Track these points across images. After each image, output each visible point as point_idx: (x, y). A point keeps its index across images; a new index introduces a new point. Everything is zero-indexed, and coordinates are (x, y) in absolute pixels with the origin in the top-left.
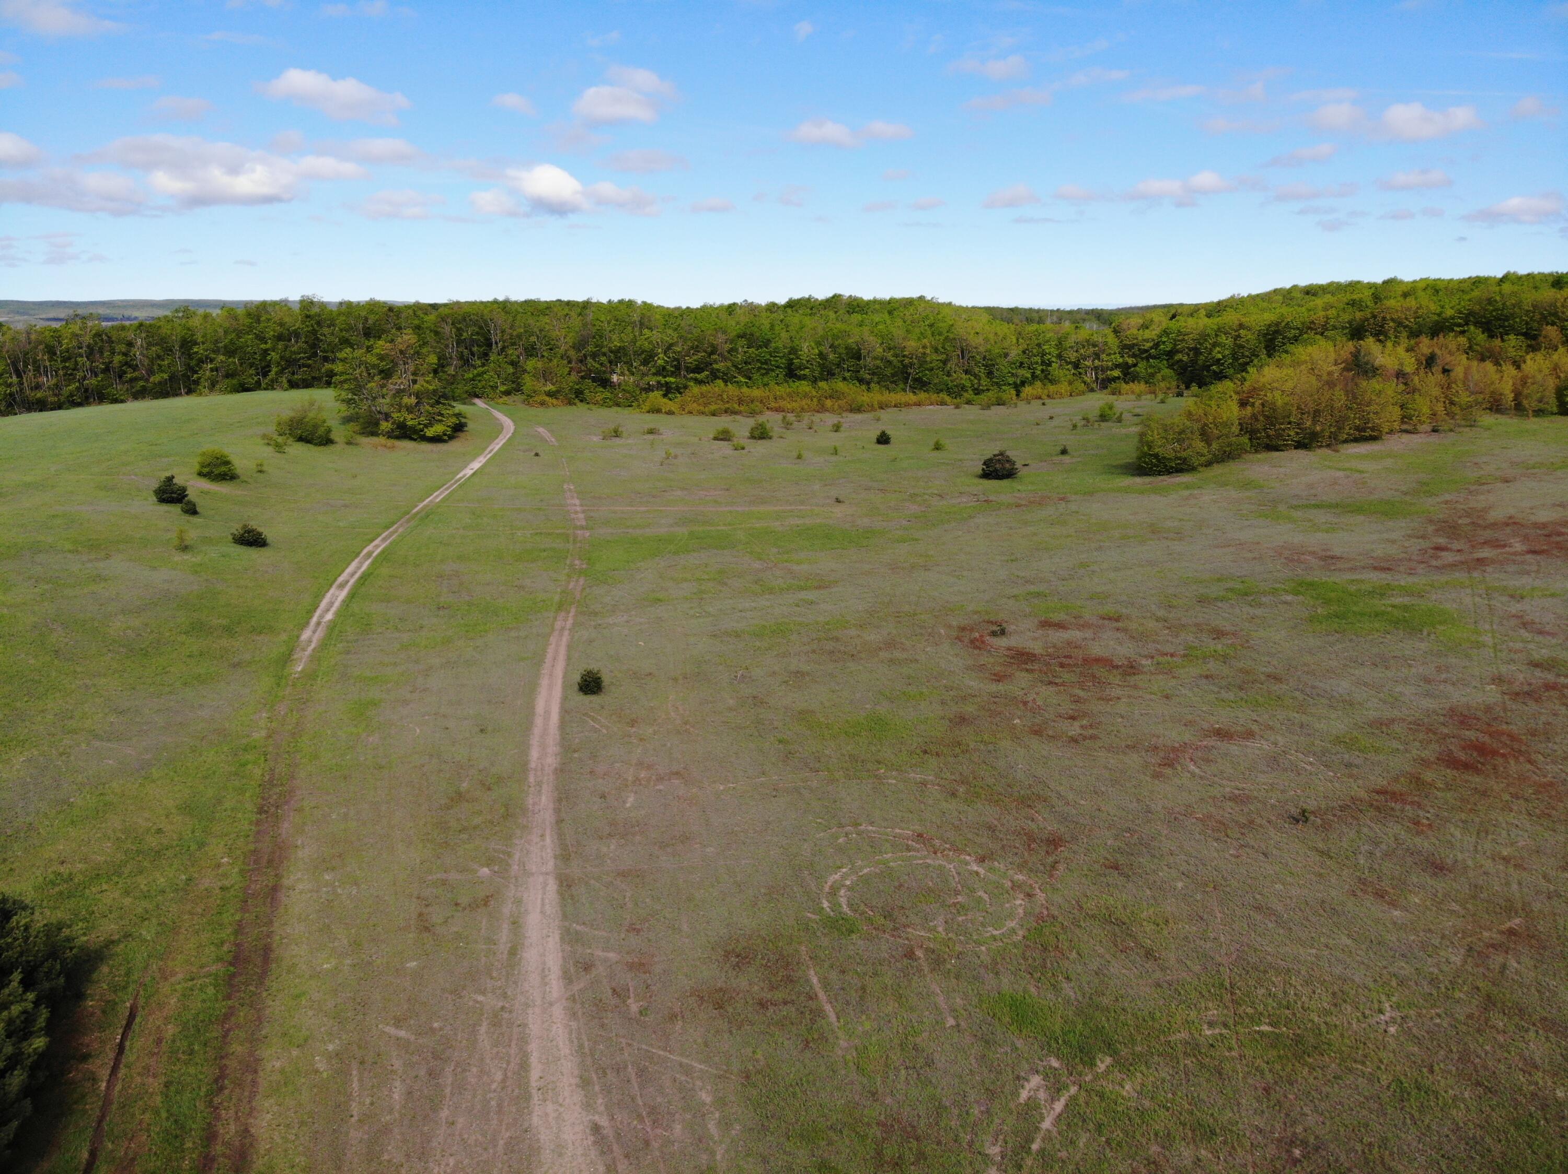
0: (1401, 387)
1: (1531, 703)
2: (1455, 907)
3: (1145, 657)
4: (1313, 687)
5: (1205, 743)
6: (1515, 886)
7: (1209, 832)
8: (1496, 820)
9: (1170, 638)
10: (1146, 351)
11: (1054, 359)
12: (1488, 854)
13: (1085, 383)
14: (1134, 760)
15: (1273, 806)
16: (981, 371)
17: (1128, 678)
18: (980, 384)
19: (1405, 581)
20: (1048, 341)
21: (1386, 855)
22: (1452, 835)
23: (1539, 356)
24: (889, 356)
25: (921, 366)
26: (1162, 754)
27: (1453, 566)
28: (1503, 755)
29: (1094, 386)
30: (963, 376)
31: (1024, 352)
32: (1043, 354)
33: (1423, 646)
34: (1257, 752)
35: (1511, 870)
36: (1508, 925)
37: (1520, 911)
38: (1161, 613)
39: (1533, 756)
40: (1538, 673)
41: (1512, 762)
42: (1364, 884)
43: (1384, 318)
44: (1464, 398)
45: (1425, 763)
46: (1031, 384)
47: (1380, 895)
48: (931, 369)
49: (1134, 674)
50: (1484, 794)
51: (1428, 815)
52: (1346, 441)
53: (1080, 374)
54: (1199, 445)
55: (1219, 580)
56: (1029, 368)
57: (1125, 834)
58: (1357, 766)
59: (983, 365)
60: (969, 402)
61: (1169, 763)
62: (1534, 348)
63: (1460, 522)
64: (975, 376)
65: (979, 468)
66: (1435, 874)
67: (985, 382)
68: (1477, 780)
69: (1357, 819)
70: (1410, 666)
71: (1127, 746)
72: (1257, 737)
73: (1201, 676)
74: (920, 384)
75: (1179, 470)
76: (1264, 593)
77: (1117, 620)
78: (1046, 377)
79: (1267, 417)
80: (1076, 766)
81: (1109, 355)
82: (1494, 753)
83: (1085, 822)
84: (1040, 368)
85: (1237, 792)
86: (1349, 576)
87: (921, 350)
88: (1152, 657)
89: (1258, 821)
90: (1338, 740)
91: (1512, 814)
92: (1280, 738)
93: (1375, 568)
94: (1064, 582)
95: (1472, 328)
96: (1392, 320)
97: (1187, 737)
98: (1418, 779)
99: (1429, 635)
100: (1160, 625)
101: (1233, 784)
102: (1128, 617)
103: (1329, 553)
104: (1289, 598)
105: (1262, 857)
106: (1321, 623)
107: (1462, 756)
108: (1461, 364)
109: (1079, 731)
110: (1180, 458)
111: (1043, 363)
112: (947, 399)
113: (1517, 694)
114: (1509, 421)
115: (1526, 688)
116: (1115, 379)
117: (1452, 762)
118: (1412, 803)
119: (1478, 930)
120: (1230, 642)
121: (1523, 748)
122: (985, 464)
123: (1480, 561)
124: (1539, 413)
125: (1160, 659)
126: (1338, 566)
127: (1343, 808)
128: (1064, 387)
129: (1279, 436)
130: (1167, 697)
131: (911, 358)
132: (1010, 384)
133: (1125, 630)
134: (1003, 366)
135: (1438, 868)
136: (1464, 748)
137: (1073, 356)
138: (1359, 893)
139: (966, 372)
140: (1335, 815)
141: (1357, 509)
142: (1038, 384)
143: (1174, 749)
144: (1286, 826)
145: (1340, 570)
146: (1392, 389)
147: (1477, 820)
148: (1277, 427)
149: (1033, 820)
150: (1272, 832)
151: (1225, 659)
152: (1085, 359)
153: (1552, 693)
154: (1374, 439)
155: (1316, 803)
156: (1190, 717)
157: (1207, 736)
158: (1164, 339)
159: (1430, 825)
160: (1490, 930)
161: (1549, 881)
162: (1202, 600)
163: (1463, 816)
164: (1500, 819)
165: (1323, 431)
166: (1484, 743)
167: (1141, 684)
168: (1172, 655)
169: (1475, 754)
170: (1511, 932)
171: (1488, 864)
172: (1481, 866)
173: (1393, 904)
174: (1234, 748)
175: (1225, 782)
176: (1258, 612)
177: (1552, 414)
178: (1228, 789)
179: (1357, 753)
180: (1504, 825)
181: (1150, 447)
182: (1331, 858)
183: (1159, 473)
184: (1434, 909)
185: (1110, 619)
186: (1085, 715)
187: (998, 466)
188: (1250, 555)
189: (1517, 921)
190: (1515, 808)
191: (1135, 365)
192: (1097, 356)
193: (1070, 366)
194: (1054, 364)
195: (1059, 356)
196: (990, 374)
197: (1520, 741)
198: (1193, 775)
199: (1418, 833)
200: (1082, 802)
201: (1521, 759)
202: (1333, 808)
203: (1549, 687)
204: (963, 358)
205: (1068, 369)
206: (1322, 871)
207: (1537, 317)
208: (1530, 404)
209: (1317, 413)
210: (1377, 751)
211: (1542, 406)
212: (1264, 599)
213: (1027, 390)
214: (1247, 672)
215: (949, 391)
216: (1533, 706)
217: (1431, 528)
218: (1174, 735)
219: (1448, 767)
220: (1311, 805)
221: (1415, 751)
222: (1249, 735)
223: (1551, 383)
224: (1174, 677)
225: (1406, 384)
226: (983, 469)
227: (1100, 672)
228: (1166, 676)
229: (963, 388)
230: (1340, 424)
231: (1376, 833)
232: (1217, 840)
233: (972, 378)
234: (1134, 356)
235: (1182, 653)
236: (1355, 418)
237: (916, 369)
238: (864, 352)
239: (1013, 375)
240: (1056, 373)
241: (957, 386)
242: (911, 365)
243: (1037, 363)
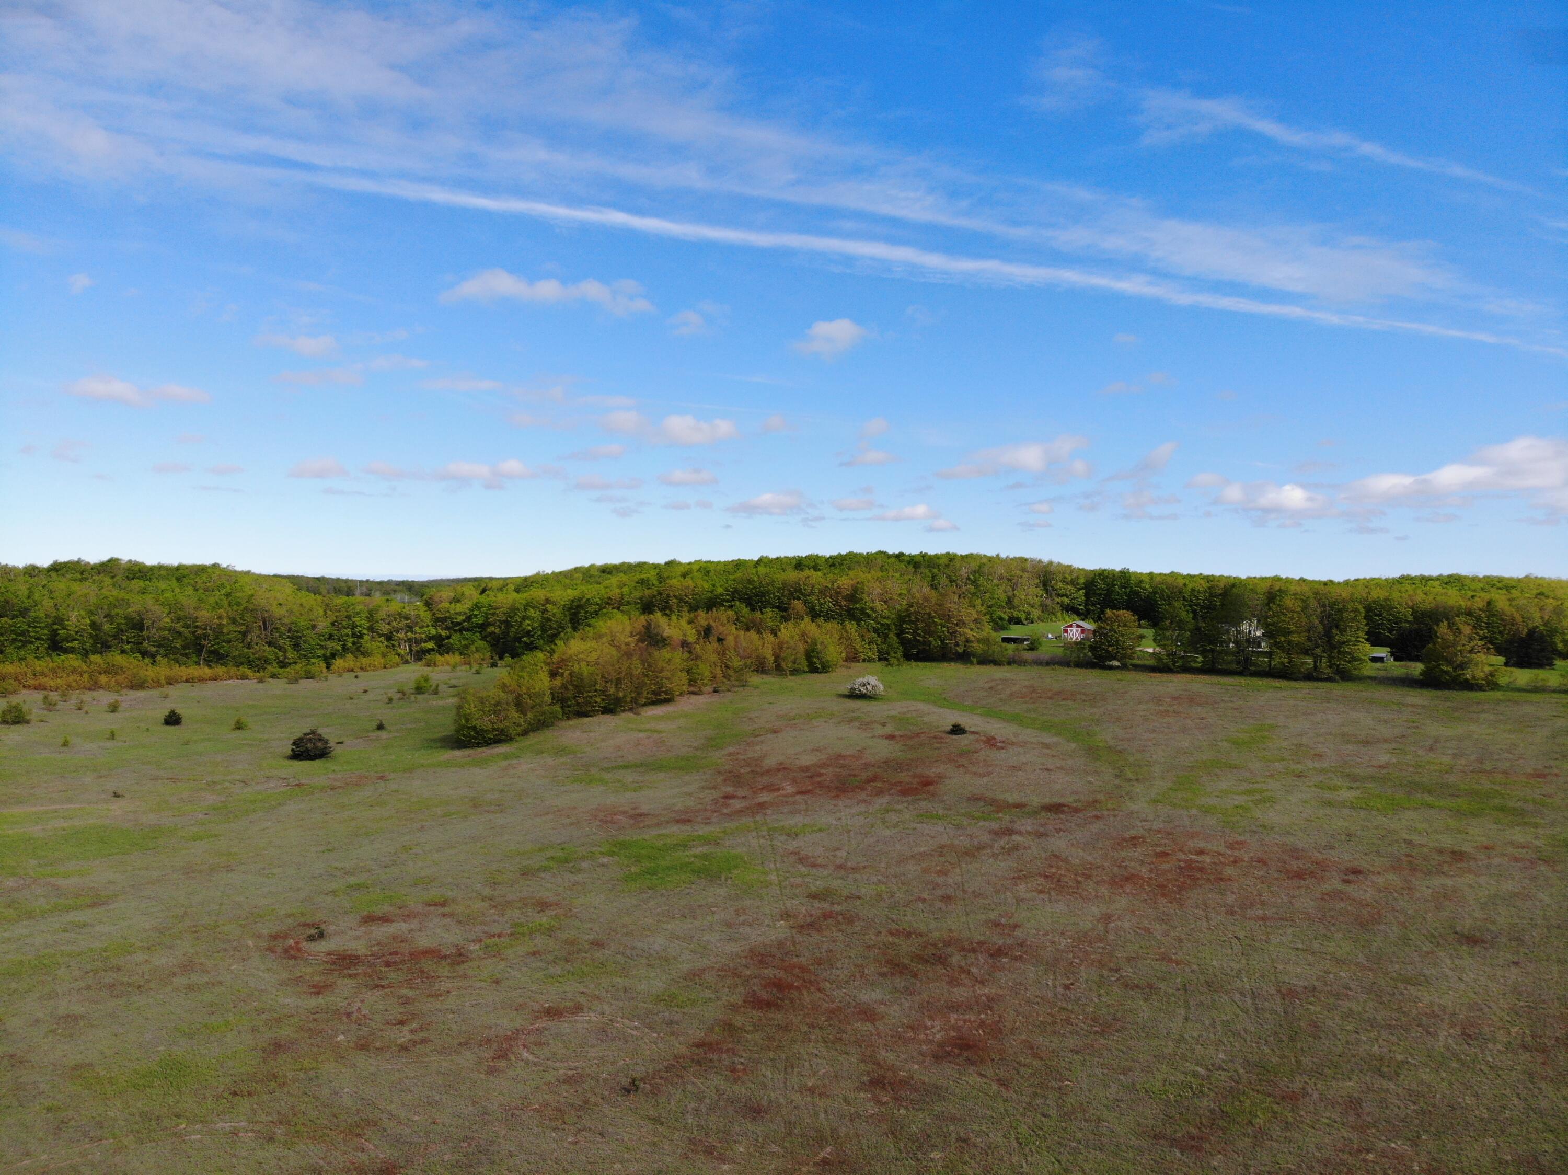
0: (686, 655)
1: (814, 934)
2: (774, 1148)
3: (473, 941)
4: (633, 948)
5: (536, 1026)
6: (822, 1115)
7: (547, 1122)
8: (799, 1053)
9: (496, 917)
10: (459, 624)
11: (365, 631)
12: (796, 1088)
13: (399, 655)
14: (467, 1058)
15: (605, 1080)
16: (287, 644)
17: (457, 967)
18: (286, 657)
19: (703, 830)
20: (358, 613)
21: (712, 1109)
22: (764, 1076)
23: (790, 625)
24: (179, 626)
25: (217, 637)
26: (495, 1046)
27: (740, 812)
28: (798, 988)
29: (409, 657)
30: (266, 647)
31: (333, 624)
32: (354, 626)
33: (722, 891)
34: (586, 1025)
35: (817, 1100)
36: (821, 1155)
37: (830, 1139)
38: (487, 891)
39: (822, 985)
40: (816, 904)
41: (805, 993)
42: (695, 1144)
43: (668, 596)
44: (736, 662)
45: (733, 1007)
46: (342, 656)
47: (709, 1151)
48: (229, 642)
49: (463, 962)
50: (785, 1028)
51: (742, 1060)
52: (645, 705)
53: (393, 646)
54: (514, 714)
55: (540, 850)
56: (339, 640)
57: (462, 1144)
58: (677, 1023)
59: (289, 637)
60: (273, 676)
61: (502, 1055)
62: (786, 619)
63: (742, 771)
64: (280, 648)
65: (288, 749)
66: (754, 1119)
67: (291, 654)
68: (779, 1017)
69: (682, 1078)
70: (713, 913)
71: (460, 1044)
72: (585, 1010)
73: (528, 954)
74: (217, 657)
75: (497, 741)
76: (583, 858)
77: (443, 905)
78: (358, 650)
79: (576, 687)
80: (407, 1078)
81: (422, 627)
82: (790, 987)
83: (420, 1140)
84: (351, 640)
85: (570, 1073)
86: (655, 832)
87: (216, 621)
88: (481, 941)
89: (593, 1099)
90: (658, 999)
91: (812, 1044)
92: (606, 1007)
93: (678, 821)
94: (387, 870)
95: (738, 603)
96: (675, 596)
97: (519, 1022)
98: (730, 1025)
99: (726, 880)
100: (486, 904)
101: (566, 1064)
102: (454, 900)
103: (637, 811)
104: (605, 860)
105: (599, 1139)
106: (636, 881)
107: (764, 995)
108: (732, 633)
109: (408, 1036)
110: (497, 730)
111: (354, 635)
112: (249, 672)
113: (802, 927)
114: (773, 680)
115: (809, 920)
116: (429, 651)
117: (757, 1003)
118: (728, 1050)
119: (797, 1167)
120: (554, 913)
121: (813, 978)
122: (294, 744)
123: (762, 805)
124: (795, 672)
125: (488, 941)
126: (646, 823)
127: (668, 1069)
128: (377, 660)
129: (587, 703)
130: (497, 982)
131: (205, 629)
132: (319, 657)
133: (451, 915)
134: (311, 637)
135: (755, 1111)
136: (765, 987)
137: (384, 628)
138: (691, 1155)
139: (270, 644)
140: (661, 1078)
141: (660, 768)
142: (349, 656)
143: (507, 1038)
144: (619, 1099)
145: (648, 826)
146: (679, 657)
147: (783, 1056)
148: (585, 695)
149: (363, 1150)
150: (606, 1109)
151: (550, 932)
152: (397, 632)
153: (830, 921)
154: (667, 701)
155: (643, 1069)
156: (520, 1001)
157: (537, 1018)
158: (476, 613)
159: (744, 1070)
160: (808, 1164)
161: (848, 1103)
162: (526, 873)
163: (771, 1054)
164: (802, 1051)
165: (625, 696)
166: (780, 980)
167: (470, 972)
168: (499, 936)
169: (775, 991)
170: (825, 1162)
171: (797, 1097)
172: (792, 1101)
173: (722, 1159)
174: (564, 1026)
175: (557, 1065)
176: (579, 878)
177: (804, 672)
178: (561, 1072)
179: (676, 1009)
180: (806, 1057)
181: (467, 720)
182: (662, 1124)
183: (478, 745)
184: (757, 1154)
185: (435, 905)
186: (414, 1016)
187: (309, 746)
188: (567, 821)
189: (829, 1149)
190: (813, 1037)
191: (448, 637)
192: (410, 628)
193: (382, 639)
194: (366, 637)
195: (371, 629)
196: (296, 646)
197: (809, 971)
198: (527, 1062)
199: (735, 1081)
200: (416, 1118)
201: (812, 989)
202: (660, 1070)
203: (826, 916)
204: (265, 629)
205: (381, 642)
206: (656, 1139)
207: (786, 592)
208: (787, 665)
209: (618, 681)
210: (693, 1003)
211: (796, 666)
212: (583, 864)
213: (338, 663)
214: (572, 943)
215: (251, 664)
216: (816, 936)
217: (720, 779)
218: (506, 1022)
219: (754, 1008)
220: (640, 1071)
221: (725, 998)
222: (578, 1009)
223: (801, 648)
224: (502, 960)
225: (690, 652)
226: (293, 750)
227: (427, 965)
228: (495, 960)
229: (267, 661)
230: (638, 689)
231: (700, 1088)
232: (555, 1129)
233: (277, 650)
234: (447, 628)
235: (509, 932)
236: (651, 684)
237: (210, 641)
238: (147, 623)
239: (322, 647)
240: (368, 645)
241: (259, 659)
242: (205, 636)
243: (347, 635)
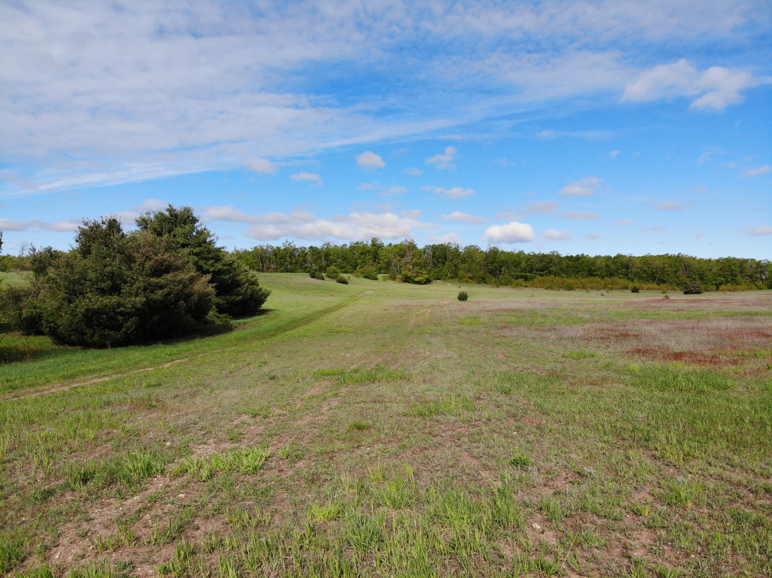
11: (738, 274)
13: (756, 285)
16: (696, 277)
20: (734, 265)
24: (645, 268)
25: (662, 273)
29: (762, 287)
31: (721, 270)
32: (732, 271)
46: (725, 284)
48: (668, 275)
53: (753, 281)
56: (724, 277)
59: (698, 274)
74: (662, 281)
78: (734, 282)
84: (731, 277)
87: (662, 265)
111: (732, 275)
112: (676, 287)
128: (744, 286)
131: (657, 269)
132: (713, 284)
134: (709, 275)
139: (688, 277)
142: (729, 284)
152: (756, 273)
193: (747, 277)
194: (738, 276)
195: (741, 272)
196: (702, 279)
205: (747, 279)
213: (723, 287)
215: (678, 285)
229: (685, 284)
233: (691, 280)
237: (659, 274)
238: (630, 265)
239: (715, 280)
240: (740, 280)
241: (682, 283)
242: (657, 272)
243: (729, 275)
